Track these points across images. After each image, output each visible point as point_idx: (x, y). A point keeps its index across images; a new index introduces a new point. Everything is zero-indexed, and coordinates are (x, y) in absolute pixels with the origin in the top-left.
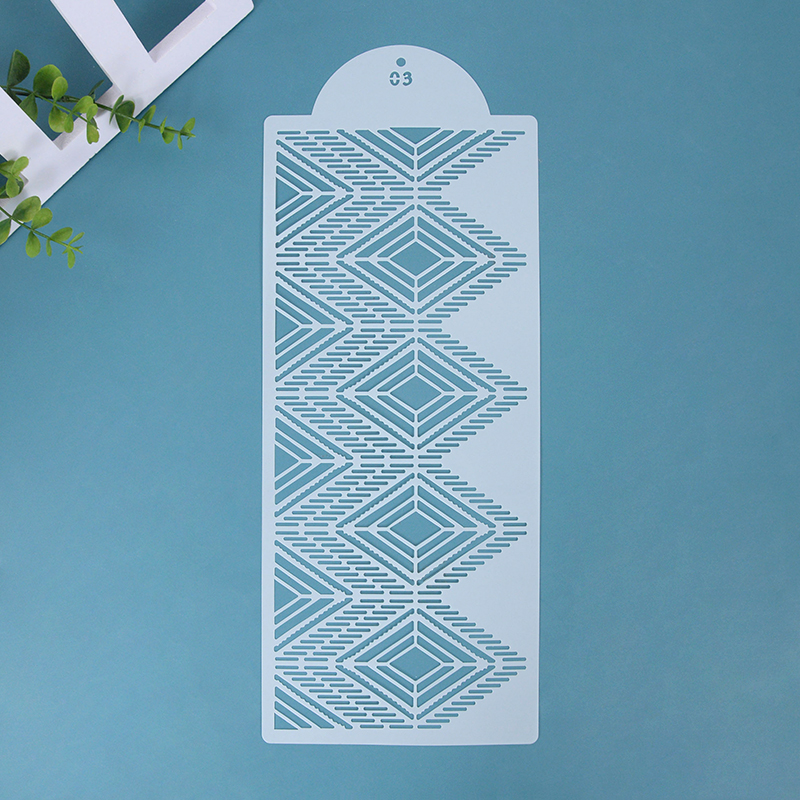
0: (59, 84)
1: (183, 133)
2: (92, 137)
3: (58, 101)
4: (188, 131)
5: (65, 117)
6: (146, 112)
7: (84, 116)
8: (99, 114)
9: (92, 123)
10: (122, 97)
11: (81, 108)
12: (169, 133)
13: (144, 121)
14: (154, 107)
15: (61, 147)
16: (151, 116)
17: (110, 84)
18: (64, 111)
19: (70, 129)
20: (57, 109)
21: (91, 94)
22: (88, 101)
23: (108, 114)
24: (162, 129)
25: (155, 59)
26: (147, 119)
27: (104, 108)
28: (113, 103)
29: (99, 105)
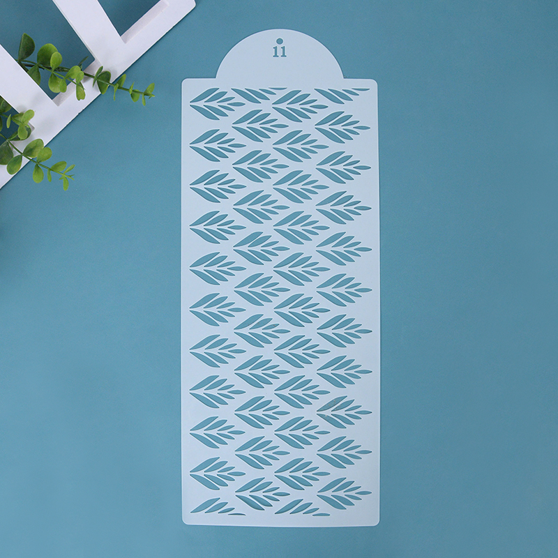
0: (56, 58)
1: (146, 94)
2: (81, 95)
3: (55, 70)
4: (149, 92)
5: (60, 82)
6: (119, 80)
7: (74, 81)
8: (85, 80)
9: (79, 85)
10: (102, 68)
11: (72, 75)
12: (136, 94)
13: (118, 85)
14: (124, 75)
15: (58, 104)
16: (123, 82)
17: (93, 59)
18: (60, 77)
19: (64, 90)
20: (55, 76)
21: (80, 66)
22: (77, 69)
23: (92, 80)
24: (131, 90)
25: (125, 41)
26: (120, 84)
27: (88, 76)
28: (95, 72)
29: (85, 74)
